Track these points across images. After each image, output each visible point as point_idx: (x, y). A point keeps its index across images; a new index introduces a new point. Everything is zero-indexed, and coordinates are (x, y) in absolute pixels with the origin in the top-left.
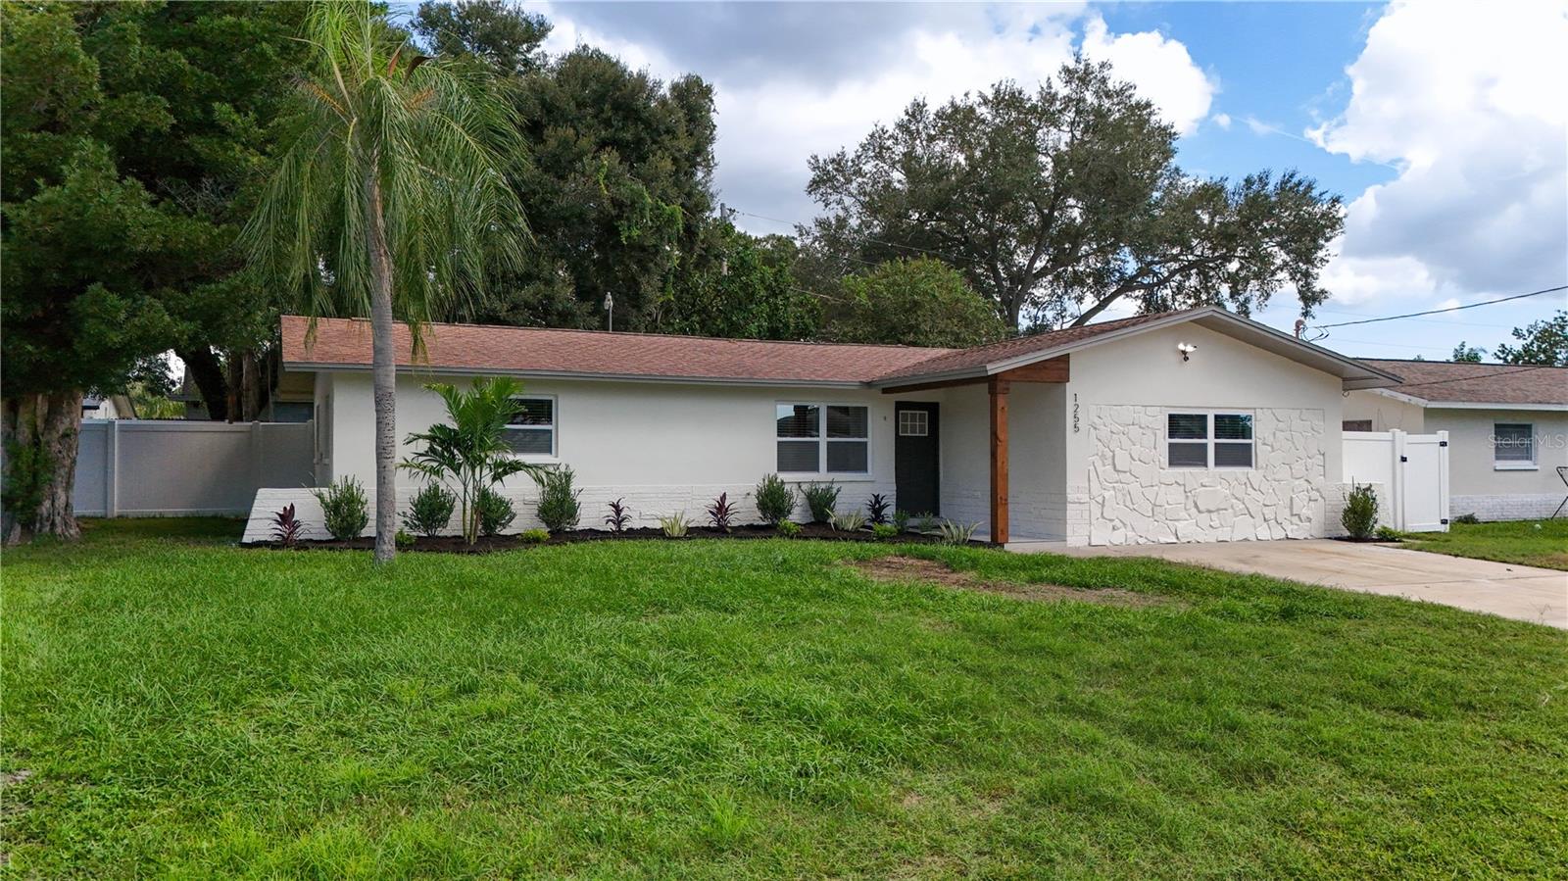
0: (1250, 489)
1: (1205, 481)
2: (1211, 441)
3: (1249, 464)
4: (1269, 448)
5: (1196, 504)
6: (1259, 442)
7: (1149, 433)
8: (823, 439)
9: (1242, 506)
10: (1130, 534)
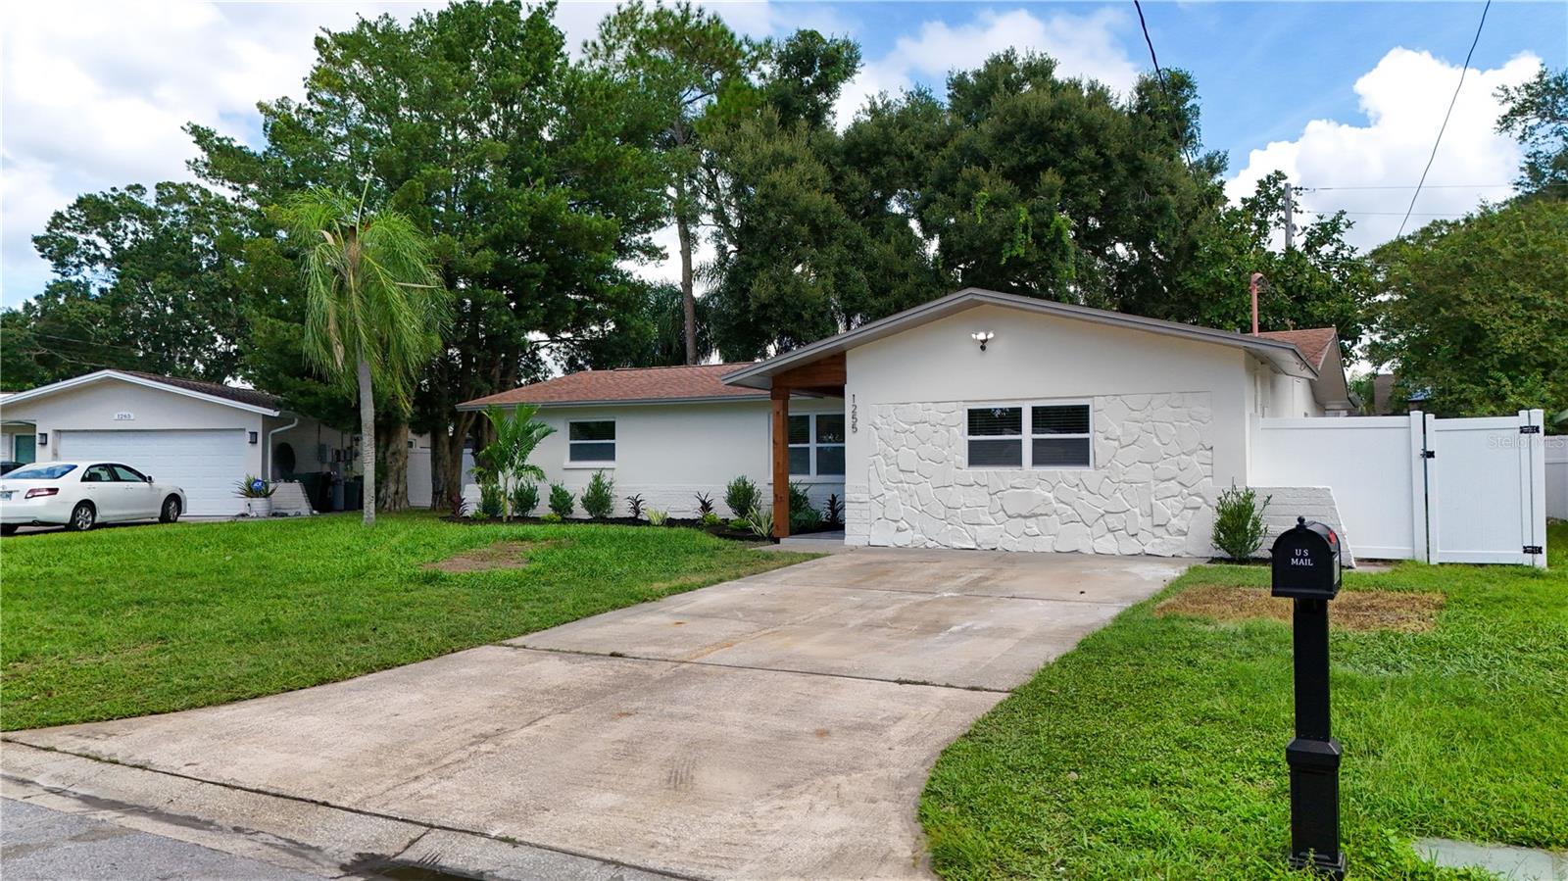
0: (1084, 493)
1: (1017, 482)
2: (1027, 436)
3: (1085, 462)
4: (1116, 443)
5: (1003, 506)
6: (1100, 437)
8: (813, 445)
10: (918, 536)
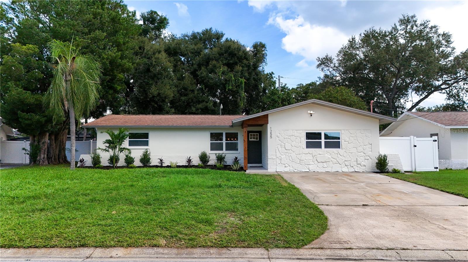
0: (339, 156)
1: (320, 153)
2: (323, 140)
3: (339, 148)
4: (347, 143)
5: (316, 160)
6: (343, 141)
7: (298, 138)
8: (224, 142)
9: (335, 161)
10: (291, 168)
